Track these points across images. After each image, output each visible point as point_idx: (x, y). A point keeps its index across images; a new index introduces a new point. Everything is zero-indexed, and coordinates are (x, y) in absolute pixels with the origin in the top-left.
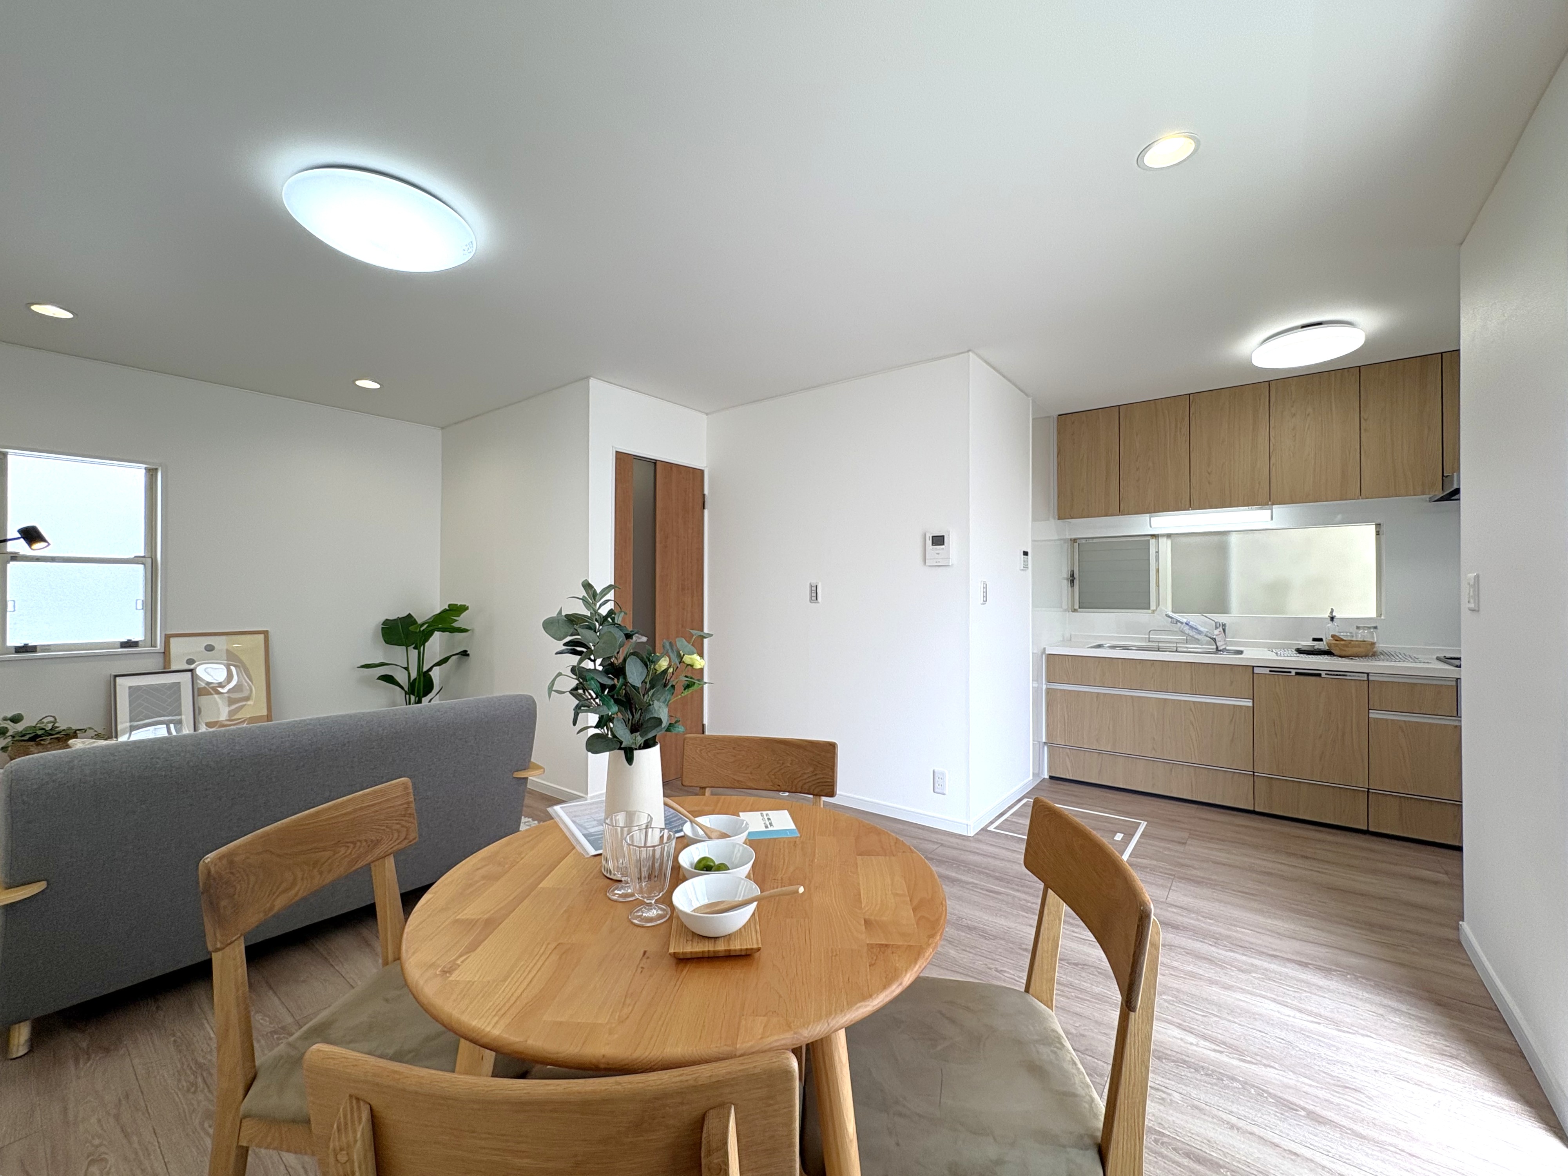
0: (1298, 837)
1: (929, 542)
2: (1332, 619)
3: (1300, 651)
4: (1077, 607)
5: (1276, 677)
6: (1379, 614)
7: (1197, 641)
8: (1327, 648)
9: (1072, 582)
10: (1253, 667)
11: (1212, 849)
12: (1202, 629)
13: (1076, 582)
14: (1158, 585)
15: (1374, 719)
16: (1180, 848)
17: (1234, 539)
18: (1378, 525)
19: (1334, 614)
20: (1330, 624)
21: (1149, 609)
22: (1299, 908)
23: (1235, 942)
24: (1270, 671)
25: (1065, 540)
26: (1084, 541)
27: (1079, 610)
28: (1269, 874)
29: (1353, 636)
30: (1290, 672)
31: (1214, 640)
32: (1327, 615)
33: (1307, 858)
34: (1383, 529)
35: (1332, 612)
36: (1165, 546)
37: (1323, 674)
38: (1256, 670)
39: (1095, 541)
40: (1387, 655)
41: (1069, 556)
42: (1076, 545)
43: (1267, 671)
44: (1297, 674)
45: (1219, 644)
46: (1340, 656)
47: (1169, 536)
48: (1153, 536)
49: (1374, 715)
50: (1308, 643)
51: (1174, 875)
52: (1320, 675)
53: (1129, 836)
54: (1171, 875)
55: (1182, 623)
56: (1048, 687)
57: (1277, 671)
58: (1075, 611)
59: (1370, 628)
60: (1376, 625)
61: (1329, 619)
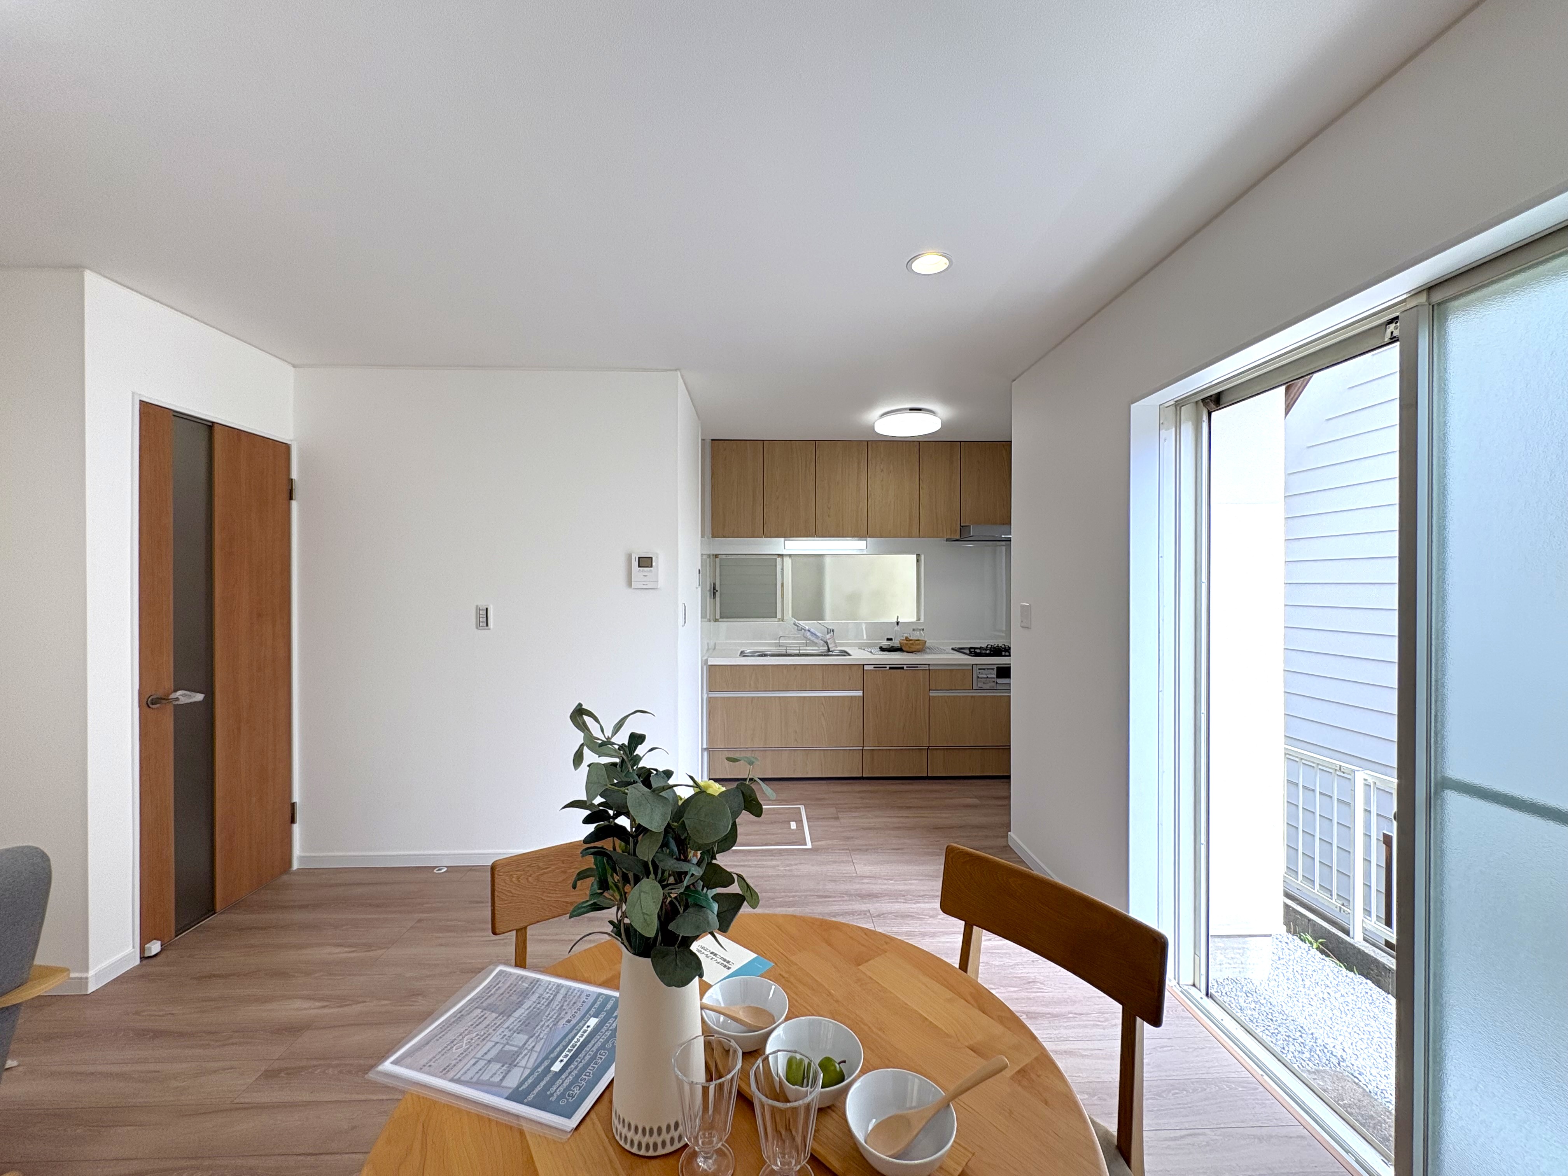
0: (896, 792)
1: (635, 564)
2: (898, 623)
3: (882, 649)
4: (718, 617)
5: (877, 672)
6: (919, 619)
7: (816, 644)
8: (899, 645)
9: (714, 594)
10: (864, 665)
11: (855, 817)
12: (819, 634)
13: (718, 594)
14: (783, 598)
15: (932, 696)
16: (837, 823)
17: (828, 560)
18: (918, 555)
19: (899, 620)
20: (897, 628)
21: (776, 617)
22: (929, 850)
23: (914, 894)
24: (874, 667)
25: (709, 556)
26: (724, 557)
27: (720, 620)
28: (899, 828)
29: (912, 637)
30: (886, 667)
31: (827, 643)
32: (895, 620)
33: (910, 807)
34: (920, 557)
36: (788, 562)
37: (905, 666)
38: (866, 668)
39: (730, 557)
40: (932, 650)
41: (711, 569)
42: (718, 560)
43: (871, 667)
44: (890, 668)
45: (830, 646)
46: (908, 652)
47: (790, 556)
48: (779, 555)
49: (932, 694)
50: (885, 644)
51: (849, 850)
52: (902, 668)
53: (799, 822)
54: (847, 849)
55: (805, 630)
56: (710, 696)
57: (879, 667)
58: (716, 620)
59: (920, 630)
60: (922, 628)
61: (896, 624)
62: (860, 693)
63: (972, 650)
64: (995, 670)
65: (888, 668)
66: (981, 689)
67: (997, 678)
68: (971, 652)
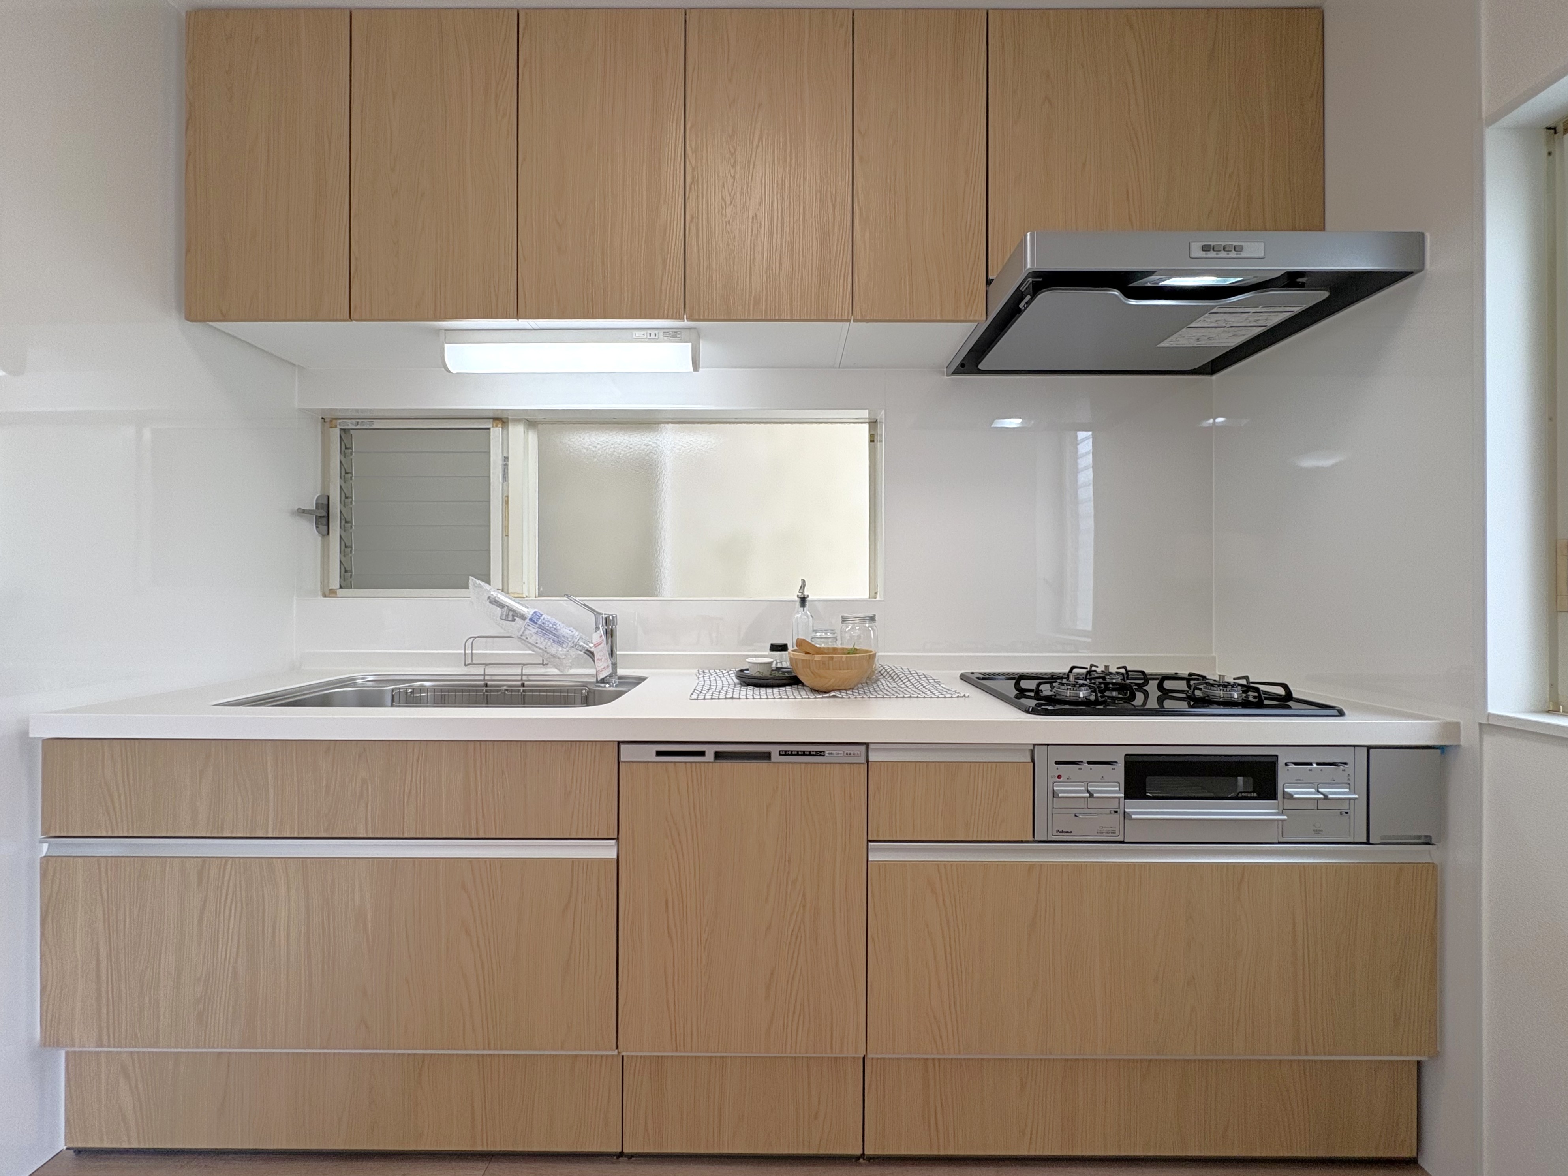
2: (803, 601)
3: (747, 680)
4: (335, 583)
5: (670, 768)
6: (873, 594)
8: (792, 668)
9: (325, 522)
12: (565, 631)
13: (334, 523)
14: (506, 534)
15: (880, 866)
18: (873, 424)
20: (799, 614)
24: (659, 753)
26: (351, 421)
27: (341, 592)
29: (835, 639)
30: (702, 754)
31: (592, 655)
32: (794, 596)
34: (882, 430)
35: (802, 588)
37: (774, 750)
38: (626, 753)
40: (891, 686)
41: (320, 459)
42: (335, 433)
43: (651, 753)
46: (815, 691)
48: (499, 417)
49: (879, 855)
50: (762, 659)
52: (767, 756)
55: (523, 618)
58: (329, 593)
59: (863, 619)
60: (871, 614)
61: (798, 604)
62: (607, 851)
63: (1024, 684)
64: (1121, 765)
65: (710, 756)
66: (1064, 839)
67: (1127, 797)
68: (1022, 693)
